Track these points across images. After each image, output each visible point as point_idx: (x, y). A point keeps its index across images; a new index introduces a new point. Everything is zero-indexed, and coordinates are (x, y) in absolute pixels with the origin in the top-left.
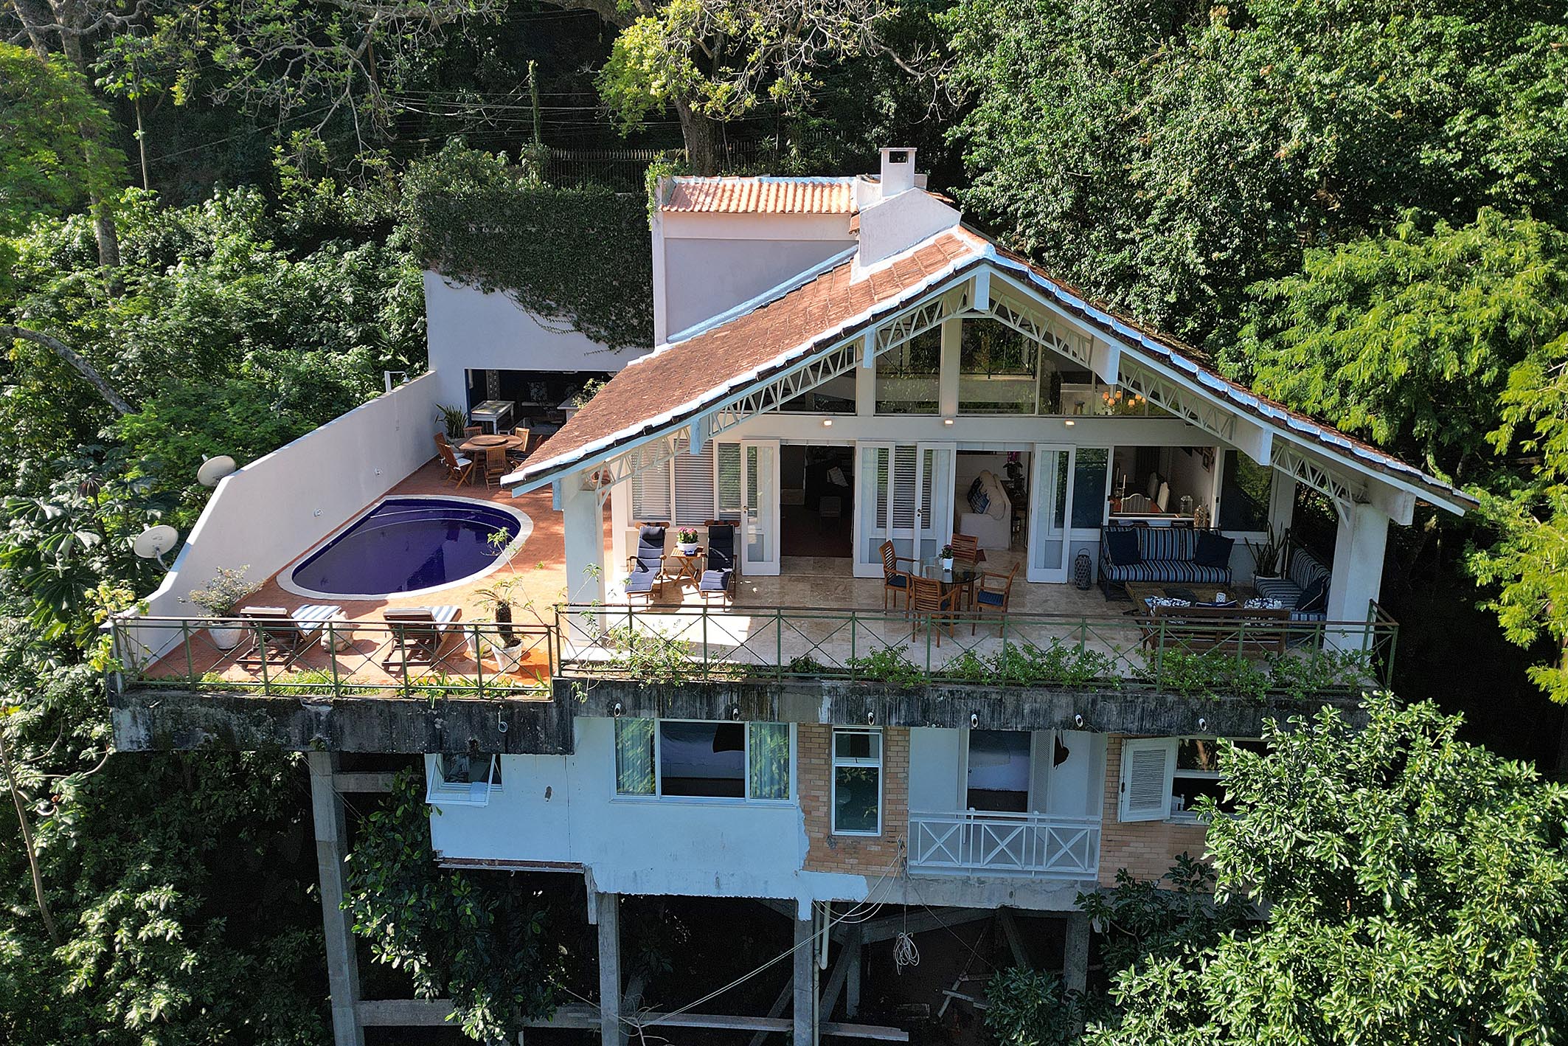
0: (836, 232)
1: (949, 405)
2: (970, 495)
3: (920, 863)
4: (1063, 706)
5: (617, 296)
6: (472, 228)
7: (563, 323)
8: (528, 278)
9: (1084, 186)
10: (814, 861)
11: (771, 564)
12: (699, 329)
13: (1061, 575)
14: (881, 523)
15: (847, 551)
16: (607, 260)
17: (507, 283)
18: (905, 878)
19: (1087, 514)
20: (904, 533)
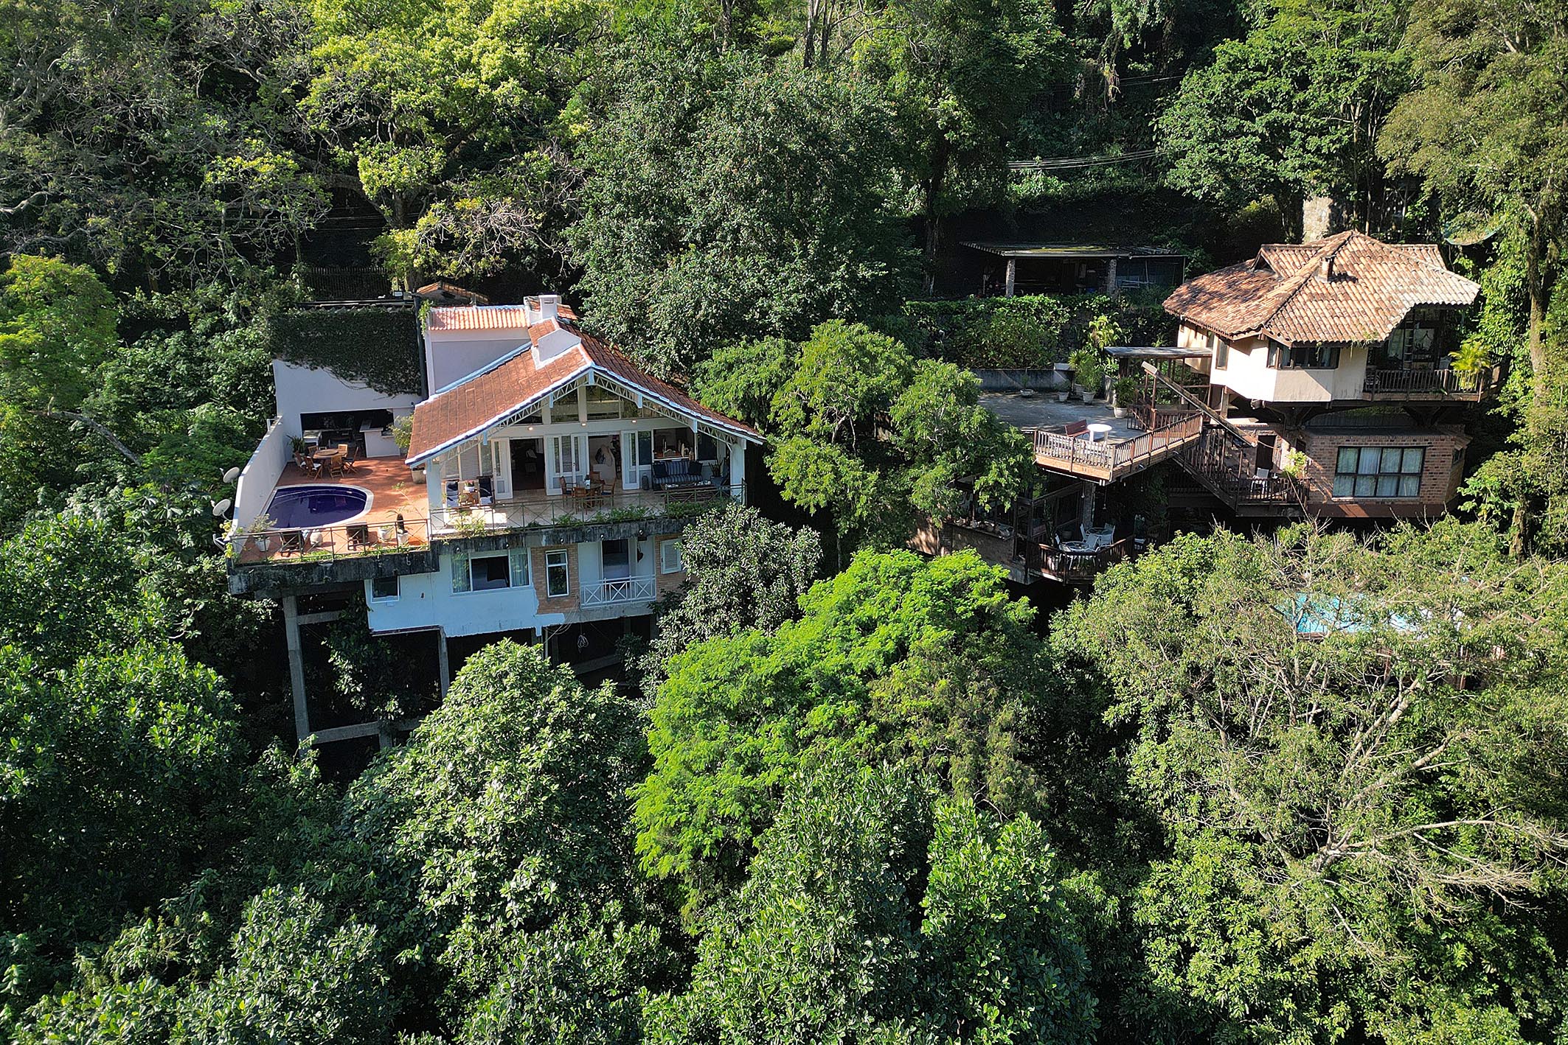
0: (520, 336)
1: (583, 417)
2: (597, 456)
3: (586, 604)
4: (635, 528)
5: (392, 367)
6: (303, 334)
7: (360, 384)
8: (339, 360)
9: (632, 320)
10: (542, 610)
11: (509, 494)
12: (452, 386)
13: (637, 486)
14: (558, 471)
15: (541, 485)
16: (385, 348)
17: (325, 364)
18: (580, 611)
19: (645, 459)
20: (568, 474)
